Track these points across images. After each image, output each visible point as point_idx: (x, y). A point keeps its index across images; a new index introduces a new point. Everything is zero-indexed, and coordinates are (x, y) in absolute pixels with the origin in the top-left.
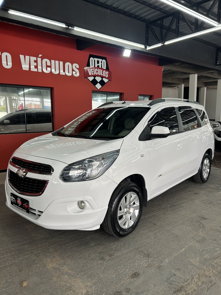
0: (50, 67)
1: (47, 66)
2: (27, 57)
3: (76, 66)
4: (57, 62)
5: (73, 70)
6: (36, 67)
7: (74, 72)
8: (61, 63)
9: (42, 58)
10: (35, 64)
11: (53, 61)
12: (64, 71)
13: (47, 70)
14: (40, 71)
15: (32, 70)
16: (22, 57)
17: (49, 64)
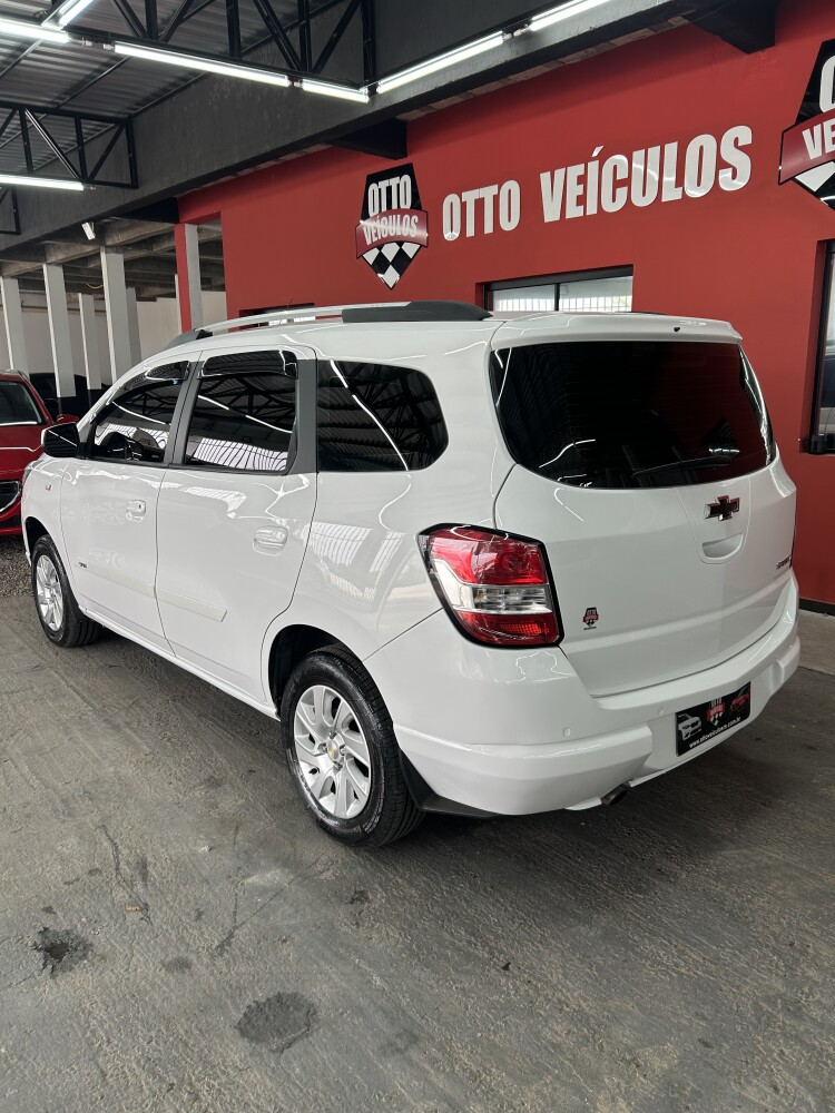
0: (627, 182)
1: (617, 184)
2: (559, 173)
3: (736, 140)
4: (654, 152)
5: (721, 164)
6: (581, 200)
7: (726, 174)
8: (672, 149)
9: (602, 159)
10: (579, 190)
11: (638, 155)
12: (680, 182)
13: (614, 200)
14: (592, 210)
15: (569, 215)
16: (545, 177)
17: (622, 175)
